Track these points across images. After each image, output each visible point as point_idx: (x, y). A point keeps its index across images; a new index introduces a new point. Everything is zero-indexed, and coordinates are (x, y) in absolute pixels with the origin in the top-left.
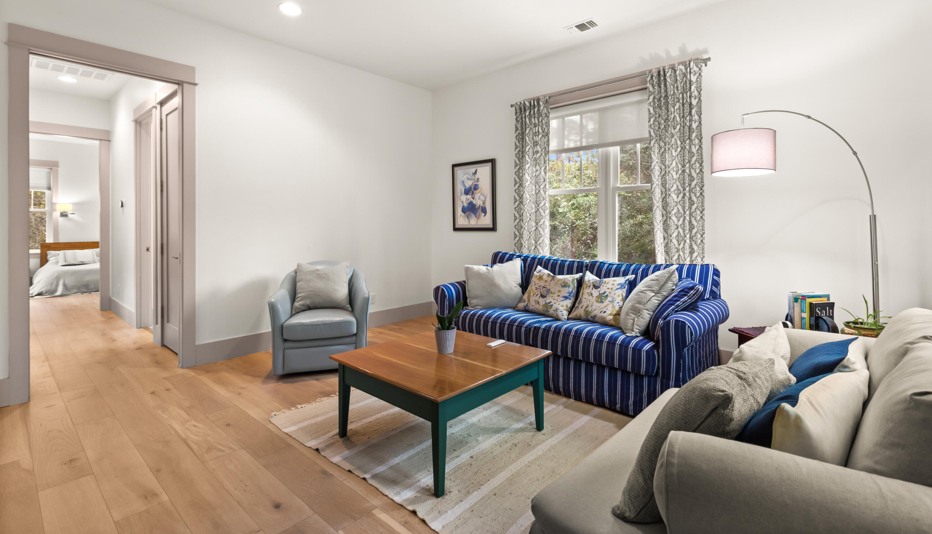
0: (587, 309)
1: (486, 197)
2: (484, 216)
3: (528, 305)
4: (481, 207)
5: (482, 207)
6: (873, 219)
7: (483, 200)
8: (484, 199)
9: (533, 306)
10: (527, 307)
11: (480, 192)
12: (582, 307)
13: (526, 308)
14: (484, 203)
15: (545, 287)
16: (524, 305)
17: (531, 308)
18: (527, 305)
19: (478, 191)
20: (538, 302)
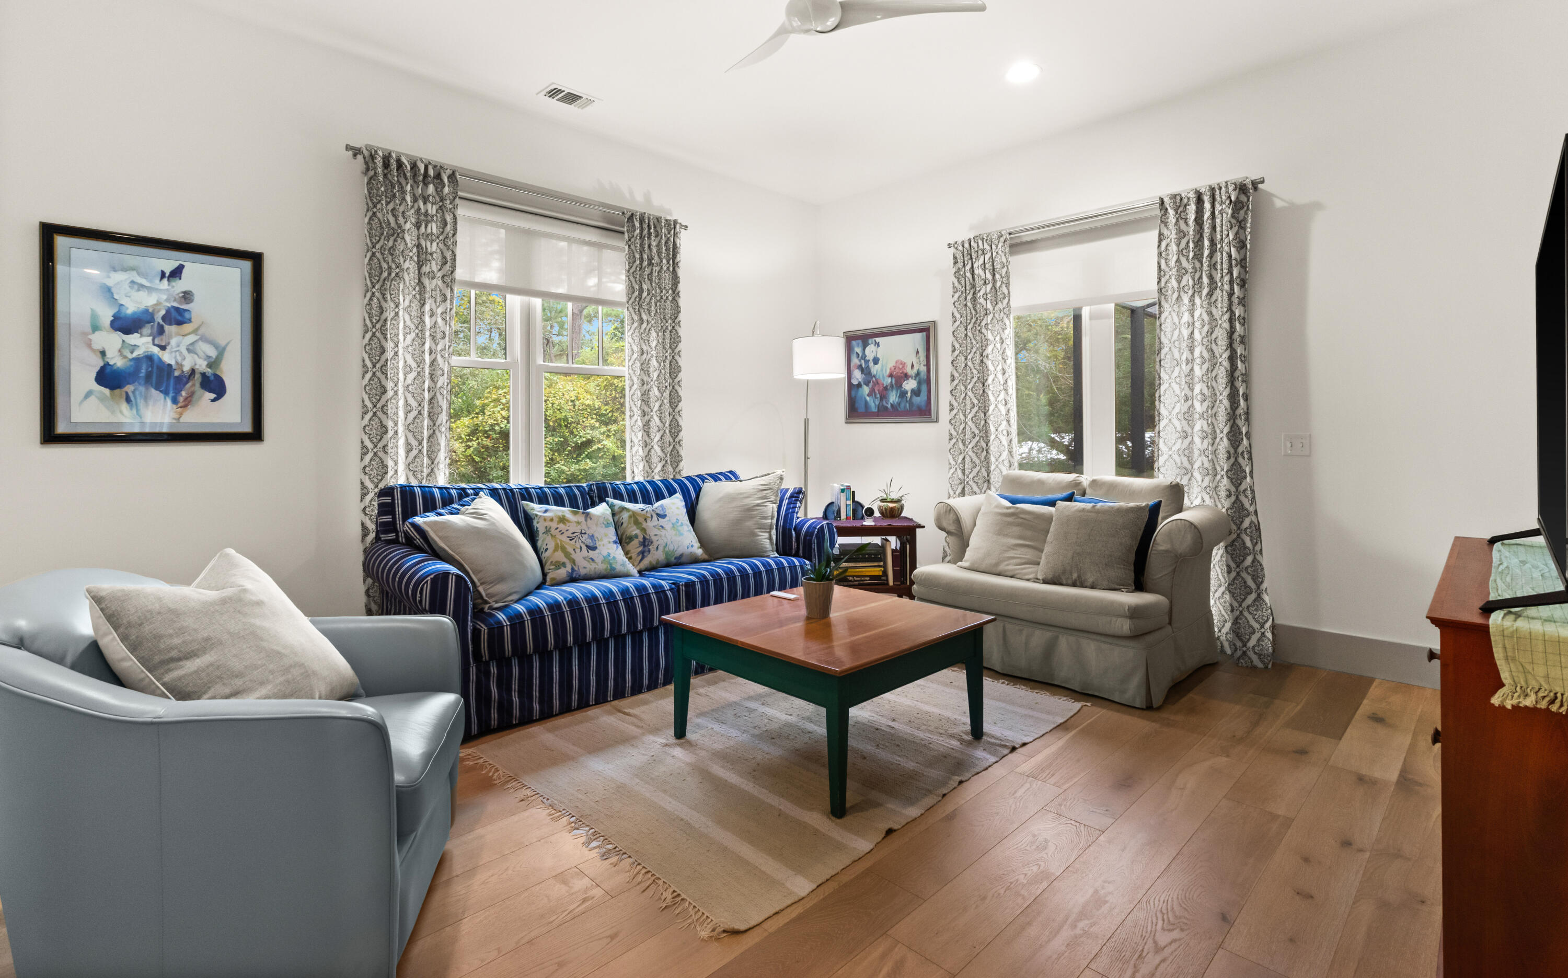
0: (667, 549)
1: (224, 349)
2: (213, 400)
3: (576, 569)
4: (198, 376)
5: (203, 375)
6: (806, 422)
7: (209, 357)
8: (213, 353)
9: (585, 568)
10: (575, 573)
11: (195, 331)
12: (657, 548)
13: (574, 575)
14: (214, 363)
15: (583, 532)
16: (567, 571)
17: (583, 572)
18: (573, 569)
19: (187, 328)
20: (592, 560)
